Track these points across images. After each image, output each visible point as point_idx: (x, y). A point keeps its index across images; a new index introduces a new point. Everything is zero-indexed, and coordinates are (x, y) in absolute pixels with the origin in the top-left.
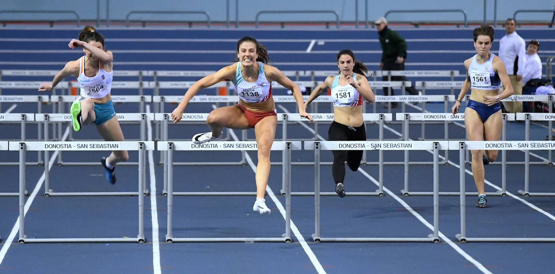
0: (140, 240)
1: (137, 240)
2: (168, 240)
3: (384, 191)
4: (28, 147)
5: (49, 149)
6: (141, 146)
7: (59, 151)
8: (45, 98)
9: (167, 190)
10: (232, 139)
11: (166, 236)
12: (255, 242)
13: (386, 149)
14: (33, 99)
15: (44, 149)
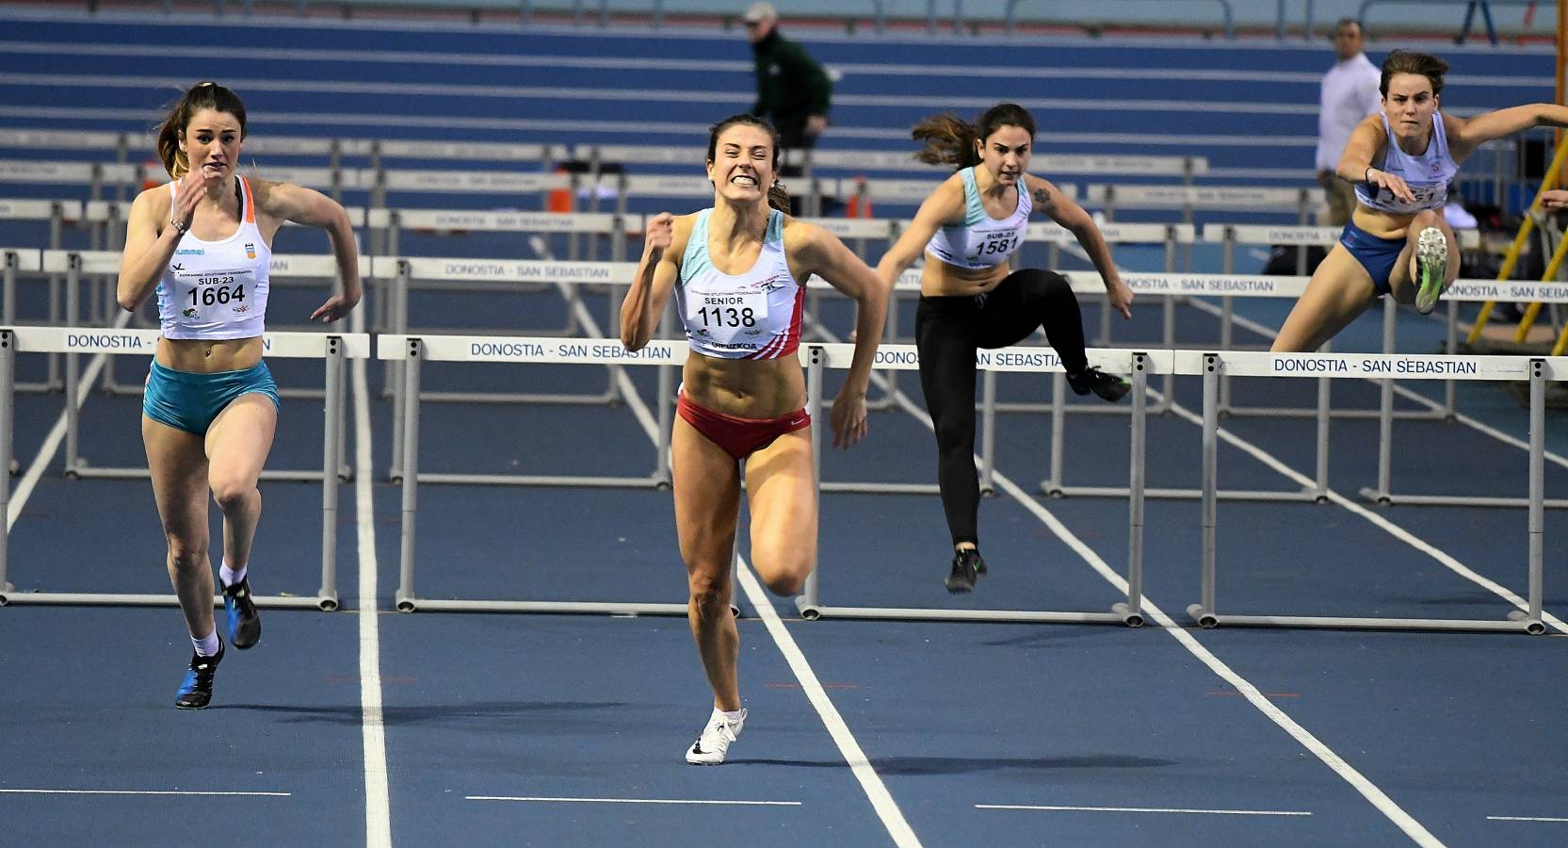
0: (325, 604)
1: (317, 601)
2: (402, 606)
3: (995, 484)
4: (21, 342)
5: (78, 349)
6: (334, 347)
7: (108, 355)
8: (72, 209)
9: (402, 469)
10: (582, 334)
11: (398, 592)
12: (641, 614)
13: (1004, 368)
14: (37, 209)
15: (66, 349)
